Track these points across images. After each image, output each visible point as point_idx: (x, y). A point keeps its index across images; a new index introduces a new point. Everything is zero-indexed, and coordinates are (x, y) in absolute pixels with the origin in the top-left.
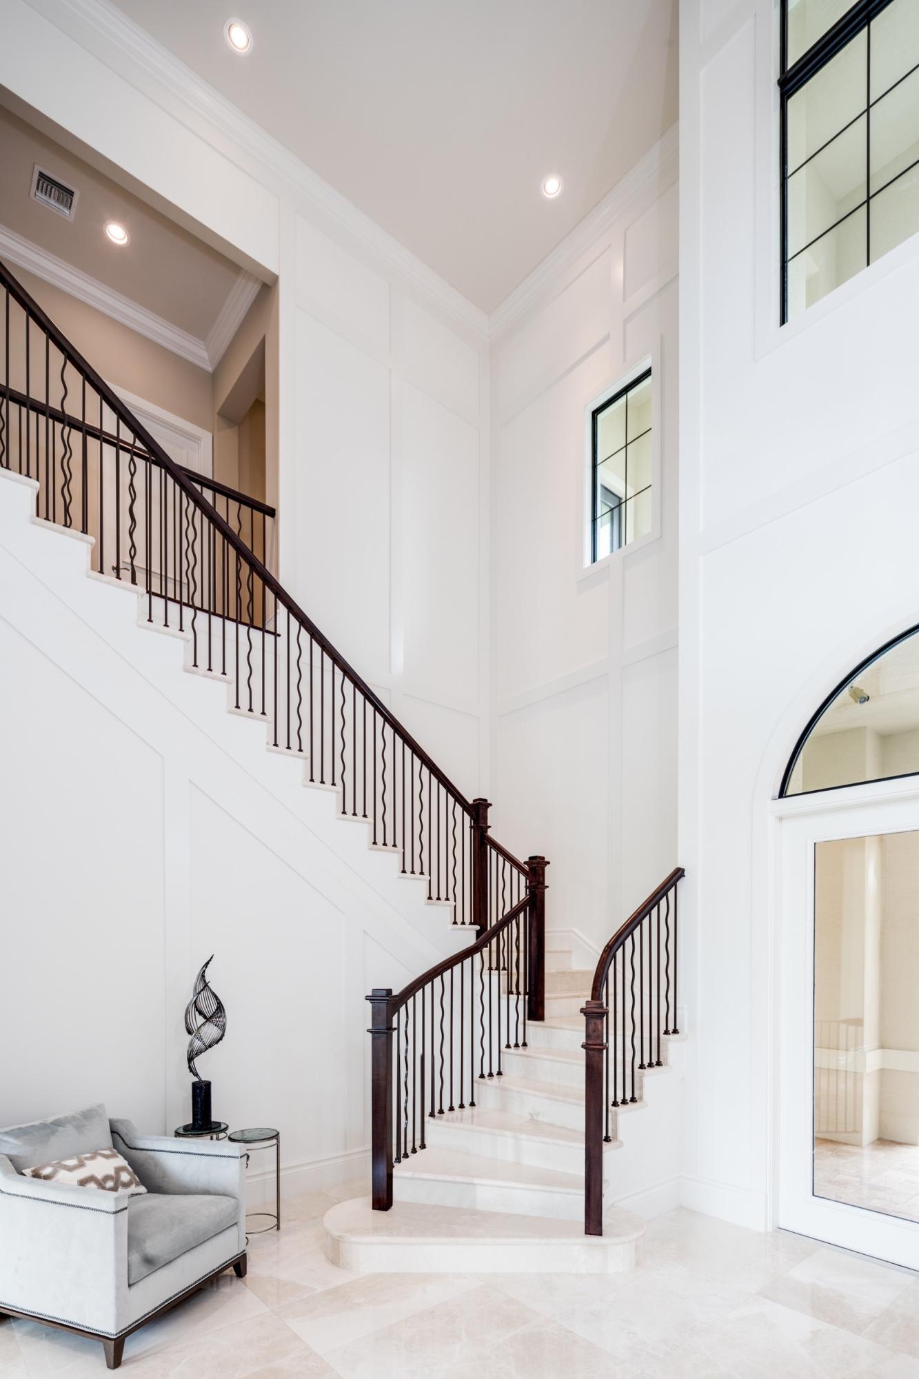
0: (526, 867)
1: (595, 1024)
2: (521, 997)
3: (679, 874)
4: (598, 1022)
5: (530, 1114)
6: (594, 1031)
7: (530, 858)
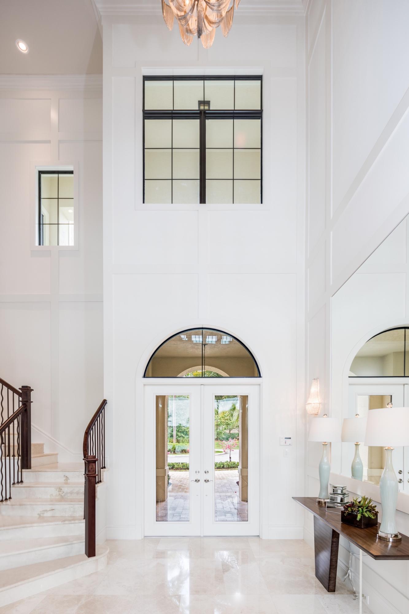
0: (20, 391)
1: (92, 465)
2: (16, 458)
3: (104, 402)
4: (94, 464)
5: (38, 514)
6: (92, 469)
7: (23, 387)
